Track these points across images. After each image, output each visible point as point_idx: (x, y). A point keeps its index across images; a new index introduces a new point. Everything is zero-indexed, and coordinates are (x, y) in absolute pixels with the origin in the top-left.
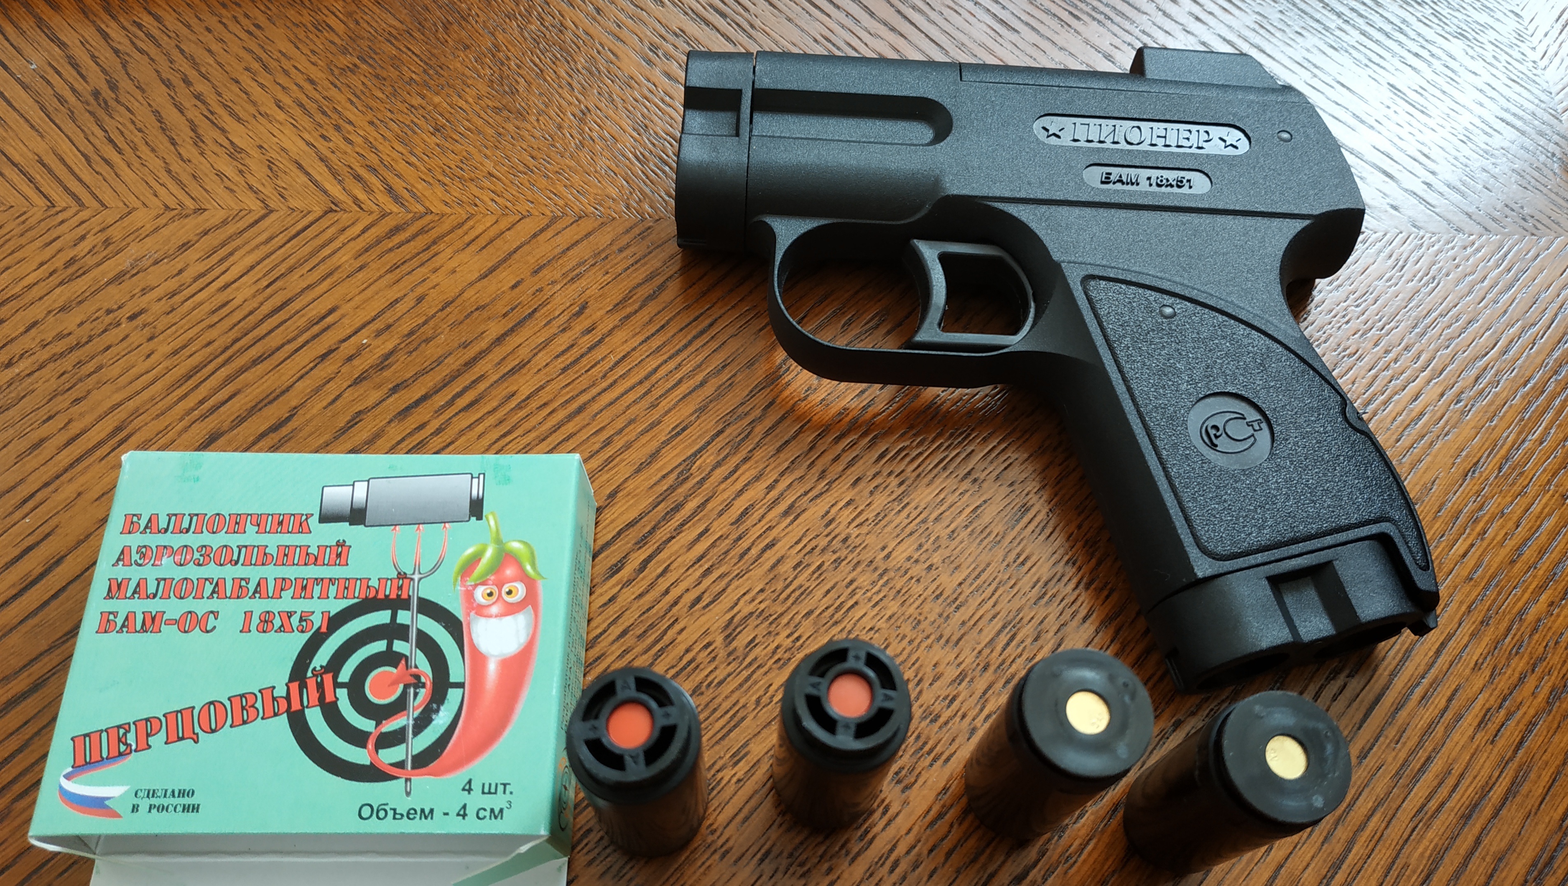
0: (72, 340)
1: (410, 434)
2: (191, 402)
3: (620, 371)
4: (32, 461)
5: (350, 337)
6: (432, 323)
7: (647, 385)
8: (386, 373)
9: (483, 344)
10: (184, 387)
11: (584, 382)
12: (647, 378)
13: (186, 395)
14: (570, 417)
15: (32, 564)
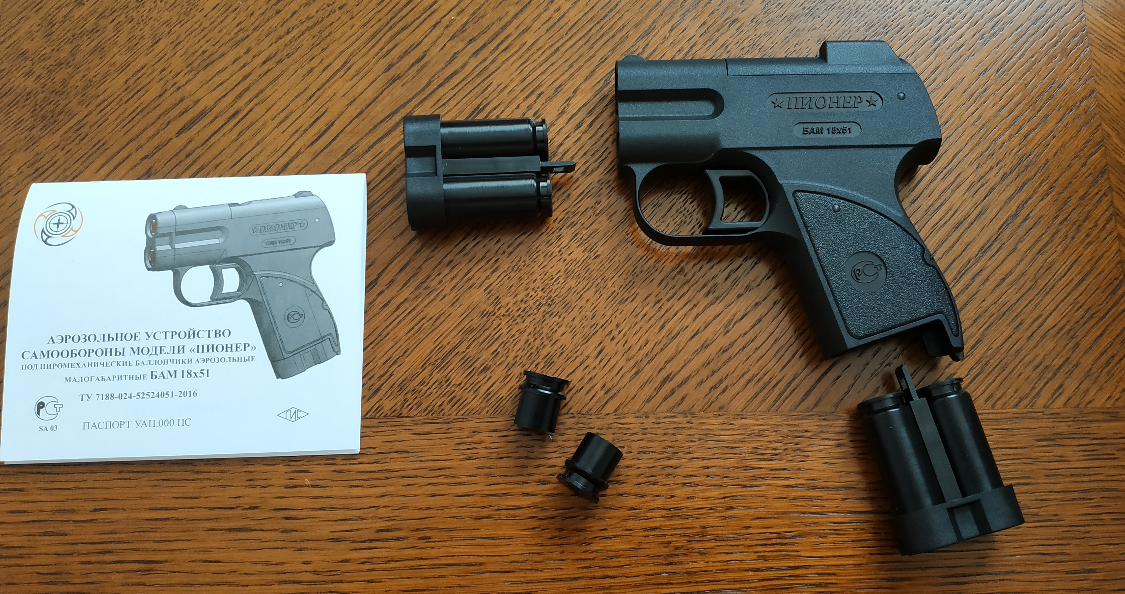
0: (314, 20)
1: (480, 63)
2: (376, 49)
3: (574, 30)
4: (310, 79)
5: (445, 16)
6: (483, 8)
7: (587, 37)
8: (465, 34)
9: (508, 18)
10: (372, 42)
11: (557, 37)
12: (587, 34)
13: (373, 47)
14: (552, 55)
15: (321, 125)
